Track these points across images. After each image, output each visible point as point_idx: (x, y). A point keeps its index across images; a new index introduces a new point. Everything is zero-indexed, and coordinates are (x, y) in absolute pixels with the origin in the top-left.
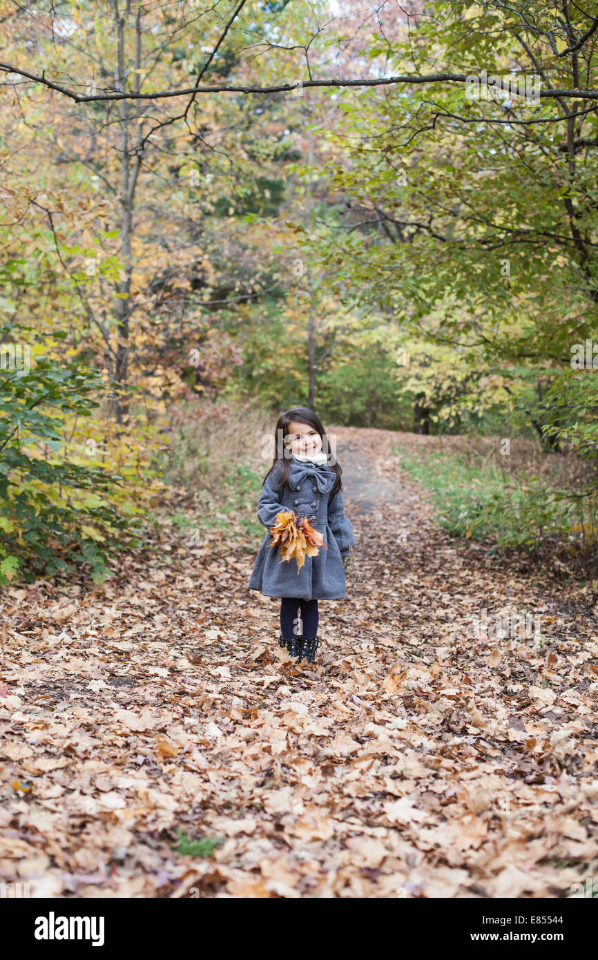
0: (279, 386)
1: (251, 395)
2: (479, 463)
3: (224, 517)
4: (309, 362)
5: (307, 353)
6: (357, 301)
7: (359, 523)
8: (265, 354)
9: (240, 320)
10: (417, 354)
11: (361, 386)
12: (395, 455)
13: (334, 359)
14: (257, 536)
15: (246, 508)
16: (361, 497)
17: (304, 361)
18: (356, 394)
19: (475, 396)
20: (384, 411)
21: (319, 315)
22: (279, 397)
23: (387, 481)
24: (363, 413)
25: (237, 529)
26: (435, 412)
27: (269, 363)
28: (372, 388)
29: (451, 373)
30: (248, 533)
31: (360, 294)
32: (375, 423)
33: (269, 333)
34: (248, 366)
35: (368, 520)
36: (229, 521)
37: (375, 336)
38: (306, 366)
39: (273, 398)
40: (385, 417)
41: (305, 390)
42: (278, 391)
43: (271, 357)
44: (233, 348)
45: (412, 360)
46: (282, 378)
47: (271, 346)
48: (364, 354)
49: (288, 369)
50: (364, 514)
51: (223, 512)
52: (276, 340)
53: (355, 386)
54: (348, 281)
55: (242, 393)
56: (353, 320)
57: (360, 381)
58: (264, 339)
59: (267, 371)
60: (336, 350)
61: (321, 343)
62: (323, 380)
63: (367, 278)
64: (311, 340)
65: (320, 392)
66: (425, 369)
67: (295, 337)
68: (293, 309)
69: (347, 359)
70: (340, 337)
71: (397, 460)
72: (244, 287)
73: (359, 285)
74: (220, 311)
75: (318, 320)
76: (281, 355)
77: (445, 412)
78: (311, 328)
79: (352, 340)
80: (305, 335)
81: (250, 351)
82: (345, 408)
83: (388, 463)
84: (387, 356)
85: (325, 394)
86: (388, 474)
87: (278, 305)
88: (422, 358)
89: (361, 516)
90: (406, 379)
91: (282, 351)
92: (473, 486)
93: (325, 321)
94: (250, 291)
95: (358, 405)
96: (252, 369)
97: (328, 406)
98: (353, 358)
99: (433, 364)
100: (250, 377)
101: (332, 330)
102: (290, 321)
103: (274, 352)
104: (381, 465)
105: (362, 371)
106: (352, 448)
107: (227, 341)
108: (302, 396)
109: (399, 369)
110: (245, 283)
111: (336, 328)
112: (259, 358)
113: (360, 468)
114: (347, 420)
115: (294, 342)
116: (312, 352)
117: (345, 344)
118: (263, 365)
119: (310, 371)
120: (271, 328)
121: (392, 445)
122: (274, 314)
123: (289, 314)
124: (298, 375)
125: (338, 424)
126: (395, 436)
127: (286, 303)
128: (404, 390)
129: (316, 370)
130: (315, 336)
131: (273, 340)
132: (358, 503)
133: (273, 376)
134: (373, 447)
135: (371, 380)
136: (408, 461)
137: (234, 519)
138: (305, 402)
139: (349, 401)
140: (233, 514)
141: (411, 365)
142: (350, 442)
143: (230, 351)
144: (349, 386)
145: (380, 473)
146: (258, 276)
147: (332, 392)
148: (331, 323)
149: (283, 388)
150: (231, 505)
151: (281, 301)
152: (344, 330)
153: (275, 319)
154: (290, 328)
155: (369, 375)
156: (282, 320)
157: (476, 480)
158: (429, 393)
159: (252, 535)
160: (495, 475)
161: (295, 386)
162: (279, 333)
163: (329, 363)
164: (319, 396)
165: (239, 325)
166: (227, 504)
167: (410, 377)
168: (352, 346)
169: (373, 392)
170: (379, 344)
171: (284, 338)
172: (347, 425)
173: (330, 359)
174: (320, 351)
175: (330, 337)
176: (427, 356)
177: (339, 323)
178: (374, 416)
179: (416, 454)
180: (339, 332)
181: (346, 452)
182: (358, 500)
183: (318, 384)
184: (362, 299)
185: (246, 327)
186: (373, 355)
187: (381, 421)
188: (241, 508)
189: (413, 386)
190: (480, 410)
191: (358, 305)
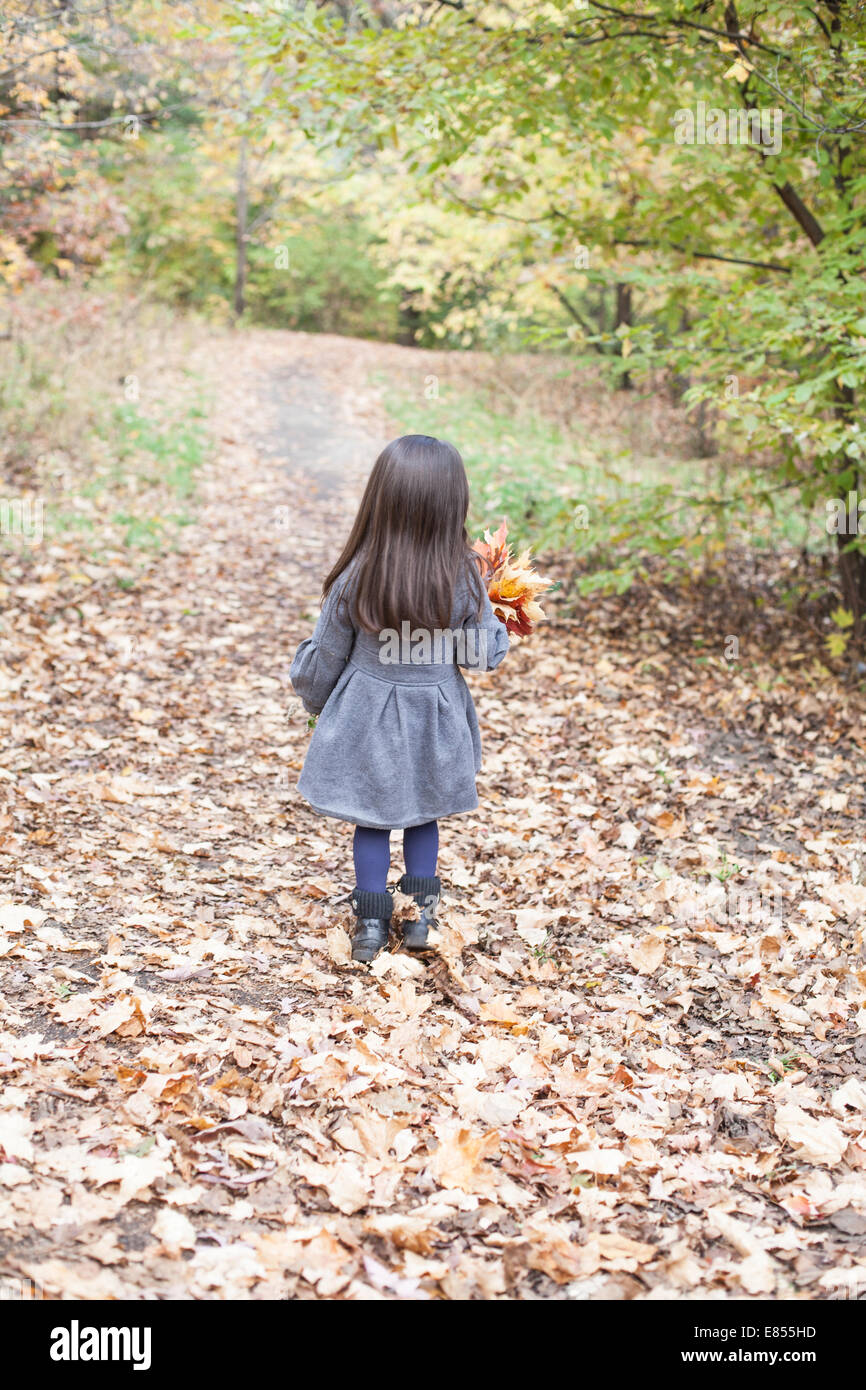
0: (190, 263)
1: (144, 277)
2: (512, 408)
3: (86, 505)
4: (237, 228)
5: (234, 213)
6: (335, 134)
7: (320, 517)
8: (167, 212)
9: (128, 157)
10: (413, 224)
11: (318, 268)
12: (375, 387)
13: (276, 225)
14: (143, 550)
15: (126, 486)
16: (321, 463)
17: (228, 226)
18: (309, 281)
19: (504, 297)
20: (354, 309)
21: (254, 154)
22: (190, 282)
23: (362, 434)
24: (321, 310)
25: (108, 533)
26: (439, 318)
27: (174, 229)
28: (334, 271)
29: (467, 257)
30: (127, 543)
31: (340, 120)
32: (339, 327)
33: (175, 179)
34: (140, 231)
35: (334, 511)
36: (97, 515)
37: (347, 191)
38: (232, 233)
39: (179, 283)
40: (353, 318)
41: (231, 272)
42: (189, 273)
43: (176, 218)
44: (112, 204)
45: (405, 233)
46: (194, 252)
47: (178, 201)
48: (326, 217)
49: (204, 238)
50: (327, 498)
51: (85, 496)
52: (186, 191)
53: (309, 268)
54: (318, 95)
55: (131, 276)
56: (314, 166)
57: (315, 260)
58: (168, 190)
59: (171, 241)
60: (280, 210)
61: (256, 198)
62: (258, 256)
63: (355, 90)
64: (242, 194)
65: (254, 276)
66: (425, 248)
67: (216, 187)
68: (215, 143)
69: (296, 225)
70: (287, 192)
71: (377, 395)
72: (129, 101)
73: (341, 103)
74: (99, 143)
75: (253, 162)
76: (194, 217)
77: (456, 320)
78: (243, 176)
79: (307, 197)
80: (231, 185)
81: (145, 207)
82: (291, 303)
83: (363, 402)
84: (362, 225)
85: (261, 278)
86: (363, 421)
87: (190, 136)
88: (420, 231)
89: (322, 503)
90: (394, 264)
91: (194, 208)
92: (504, 448)
93: (265, 164)
94: (138, 108)
95: (313, 298)
96: (147, 235)
97: (265, 298)
98: (306, 224)
99: (439, 242)
100: (143, 249)
101: (276, 179)
102: (210, 161)
103: (184, 210)
104: (353, 403)
105: (320, 244)
106: (303, 371)
107: (103, 193)
108: (225, 281)
109: (383, 247)
110: (130, 94)
111: (283, 177)
112: (158, 219)
113: (318, 409)
114: (294, 321)
115: (217, 195)
116: (243, 213)
117: (294, 202)
118: (165, 230)
119: (237, 242)
120: (179, 171)
121: (368, 368)
122: (185, 150)
123: (206, 150)
124: (220, 248)
125: (280, 327)
126: (368, 350)
127: (202, 132)
128: (391, 282)
129: (248, 243)
130: (247, 188)
131: (181, 190)
132: (315, 476)
133: (179, 249)
134: (337, 370)
135: (332, 260)
136: (396, 400)
137: (104, 510)
138: (229, 291)
139: (299, 292)
140: (103, 498)
141: (402, 241)
142: (301, 361)
143: (108, 210)
144: (300, 268)
145: (351, 419)
146: (153, 83)
147: (272, 276)
148: (274, 168)
149: (195, 268)
150: (101, 481)
151: (194, 128)
152: (296, 180)
153: (183, 157)
154: (208, 173)
155: (330, 252)
156: (195, 160)
157: (510, 439)
158: (430, 288)
159: (134, 546)
160: (540, 428)
161: (214, 265)
162: (189, 179)
163: (267, 231)
164: (254, 282)
165: (126, 166)
166: (93, 479)
167: (401, 261)
168: (305, 205)
169: (335, 280)
170: (351, 204)
171: (198, 189)
172: (295, 328)
173: (268, 224)
174: (255, 211)
175: (271, 190)
176: (428, 228)
177: (287, 169)
178: (336, 316)
179: (407, 386)
180: (286, 183)
181: (294, 380)
182: (316, 469)
183: (251, 263)
184: (346, 130)
185: (138, 168)
186: (339, 221)
187: (345, 323)
188: (118, 487)
189: (405, 277)
190: (510, 319)
191: (338, 143)
